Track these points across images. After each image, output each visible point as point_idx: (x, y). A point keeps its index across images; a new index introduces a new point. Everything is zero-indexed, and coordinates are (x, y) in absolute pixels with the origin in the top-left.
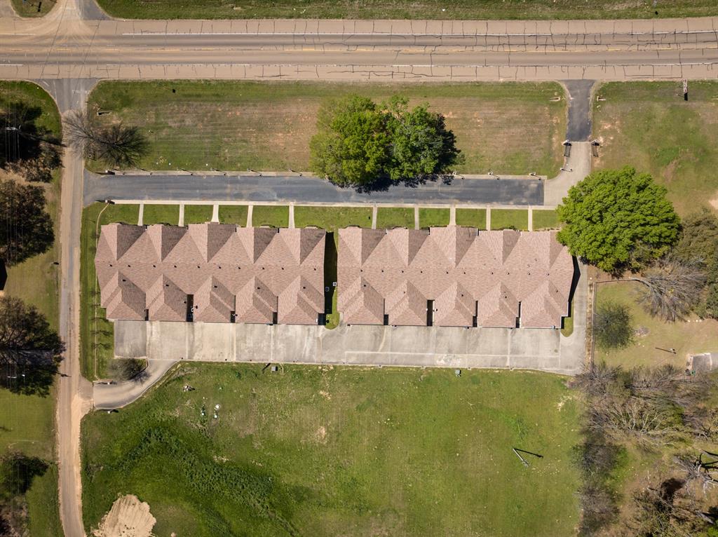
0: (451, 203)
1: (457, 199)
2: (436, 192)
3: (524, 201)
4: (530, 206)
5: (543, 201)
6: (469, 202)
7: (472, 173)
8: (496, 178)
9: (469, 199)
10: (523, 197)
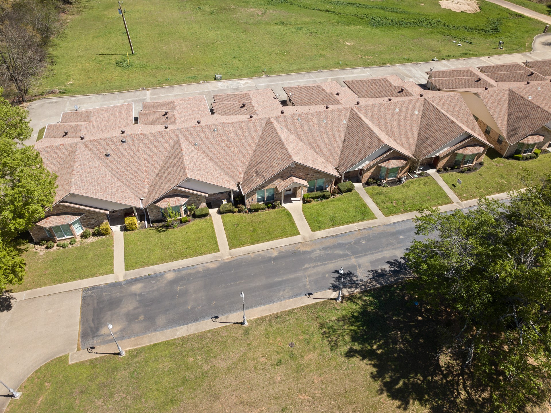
0: (314, 242)
1: (305, 253)
2: (357, 253)
3: (137, 288)
4: (121, 279)
5: (84, 299)
6: (275, 254)
7: (291, 312)
8: (222, 318)
9: (276, 259)
10: (140, 295)
